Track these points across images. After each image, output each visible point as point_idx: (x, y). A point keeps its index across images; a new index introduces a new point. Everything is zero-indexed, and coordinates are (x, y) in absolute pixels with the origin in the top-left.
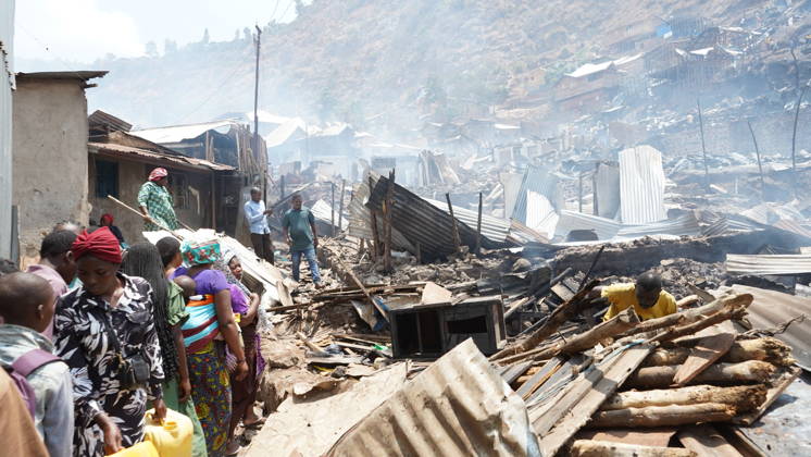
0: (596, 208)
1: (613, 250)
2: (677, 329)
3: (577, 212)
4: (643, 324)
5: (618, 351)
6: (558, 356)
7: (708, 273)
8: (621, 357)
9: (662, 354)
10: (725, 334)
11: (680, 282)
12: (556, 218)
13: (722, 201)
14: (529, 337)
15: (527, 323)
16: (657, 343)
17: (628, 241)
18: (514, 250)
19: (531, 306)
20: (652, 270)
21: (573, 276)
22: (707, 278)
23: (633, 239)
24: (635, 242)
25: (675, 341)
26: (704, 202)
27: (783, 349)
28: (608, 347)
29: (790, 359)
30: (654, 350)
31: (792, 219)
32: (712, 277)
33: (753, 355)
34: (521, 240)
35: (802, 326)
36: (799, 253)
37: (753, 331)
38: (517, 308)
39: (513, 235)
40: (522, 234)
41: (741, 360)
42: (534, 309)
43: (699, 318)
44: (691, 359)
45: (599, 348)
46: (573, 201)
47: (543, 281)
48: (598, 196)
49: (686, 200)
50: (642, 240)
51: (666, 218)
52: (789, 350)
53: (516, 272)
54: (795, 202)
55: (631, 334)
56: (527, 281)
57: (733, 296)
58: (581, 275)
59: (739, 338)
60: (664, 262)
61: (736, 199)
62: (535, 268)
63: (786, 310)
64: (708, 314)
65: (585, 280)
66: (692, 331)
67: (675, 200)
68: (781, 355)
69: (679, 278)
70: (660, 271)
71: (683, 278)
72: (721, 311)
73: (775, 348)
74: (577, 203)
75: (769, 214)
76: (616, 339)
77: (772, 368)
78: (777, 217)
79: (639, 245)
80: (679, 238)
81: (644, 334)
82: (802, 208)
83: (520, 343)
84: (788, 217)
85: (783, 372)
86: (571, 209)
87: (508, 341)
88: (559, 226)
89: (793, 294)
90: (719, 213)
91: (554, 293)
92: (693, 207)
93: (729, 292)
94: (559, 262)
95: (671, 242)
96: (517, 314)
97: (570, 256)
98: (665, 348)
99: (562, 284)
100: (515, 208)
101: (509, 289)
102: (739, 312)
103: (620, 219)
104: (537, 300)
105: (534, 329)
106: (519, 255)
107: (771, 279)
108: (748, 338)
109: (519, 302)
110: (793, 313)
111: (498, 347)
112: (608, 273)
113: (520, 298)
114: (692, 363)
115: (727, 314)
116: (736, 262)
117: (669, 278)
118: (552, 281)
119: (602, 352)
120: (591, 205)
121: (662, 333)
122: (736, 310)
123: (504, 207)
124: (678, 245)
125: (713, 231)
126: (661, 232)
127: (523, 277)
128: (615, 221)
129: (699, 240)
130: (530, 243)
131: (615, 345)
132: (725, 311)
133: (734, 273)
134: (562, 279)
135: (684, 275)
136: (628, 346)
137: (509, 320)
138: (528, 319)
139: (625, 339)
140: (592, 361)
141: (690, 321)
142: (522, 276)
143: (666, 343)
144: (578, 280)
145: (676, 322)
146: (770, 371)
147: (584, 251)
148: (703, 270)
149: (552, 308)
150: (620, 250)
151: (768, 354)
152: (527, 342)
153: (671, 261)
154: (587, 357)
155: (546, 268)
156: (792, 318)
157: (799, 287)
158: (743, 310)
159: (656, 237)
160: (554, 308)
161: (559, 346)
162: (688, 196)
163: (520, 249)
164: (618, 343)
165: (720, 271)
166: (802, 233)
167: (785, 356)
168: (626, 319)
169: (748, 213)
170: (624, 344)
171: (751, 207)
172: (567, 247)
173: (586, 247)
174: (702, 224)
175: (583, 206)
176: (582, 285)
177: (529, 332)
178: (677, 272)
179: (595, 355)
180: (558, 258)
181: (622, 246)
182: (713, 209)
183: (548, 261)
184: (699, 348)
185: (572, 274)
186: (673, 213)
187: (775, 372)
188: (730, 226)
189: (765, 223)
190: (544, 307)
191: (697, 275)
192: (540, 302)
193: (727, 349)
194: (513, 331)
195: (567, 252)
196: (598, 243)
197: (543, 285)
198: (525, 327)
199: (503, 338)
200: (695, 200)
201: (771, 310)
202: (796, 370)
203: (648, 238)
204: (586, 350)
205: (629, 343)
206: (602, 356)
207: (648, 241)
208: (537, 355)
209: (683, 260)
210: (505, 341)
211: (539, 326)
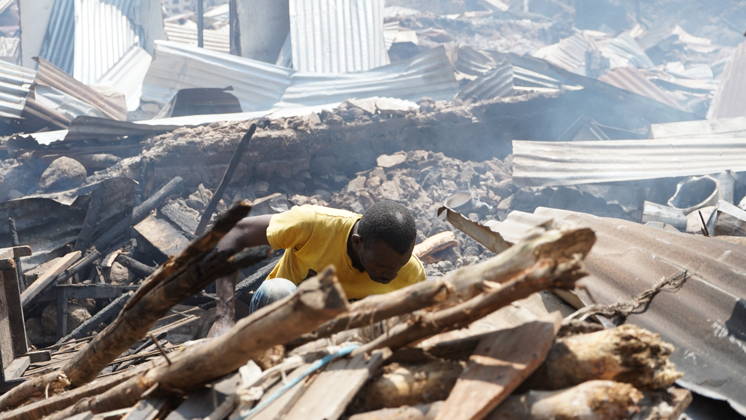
0: (235, 37)
1: (275, 134)
2: (431, 316)
3: (193, 47)
4: (354, 309)
5: (295, 376)
6: (151, 398)
7: (475, 181)
8: (303, 391)
9: (398, 378)
10: (535, 323)
11: (418, 204)
12: (144, 60)
13: (499, 28)
14: (84, 346)
15: (79, 313)
16: (386, 353)
17: (306, 113)
18: (44, 138)
19: (88, 271)
20: (360, 179)
21: (186, 196)
22: (473, 192)
23: (318, 109)
24: (323, 115)
25: (426, 344)
26: (461, 27)
27: (655, 351)
28: (271, 370)
29: (669, 372)
30: (378, 370)
31: (631, 66)
32: (482, 192)
33: (594, 370)
34: (60, 112)
35: (683, 296)
36: (649, 136)
37: (586, 310)
38: (55, 278)
39: (42, 100)
40: (62, 97)
41: (571, 382)
42: (95, 279)
43: (478, 289)
44: (462, 386)
45: (250, 372)
46: (182, 22)
47: (115, 211)
48: (241, 9)
49: (428, 23)
50: (338, 112)
51: (386, 61)
52: (667, 353)
53: (48, 190)
54: (637, 31)
55: (326, 334)
56: (78, 211)
57: (554, 235)
58: (203, 194)
59: (565, 330)
60: (385, 161)
61: (526, 23)
62: (96, 178)
63: (648, 262)
64: (499, 279)
65: (214, 204)
66: (463, 320)
67: (405, 23)
68: (652, 364)
69: (416, 196)
70: (376, 180)
71: (424, 194)
72: (528, 271)
73: (640, 350)
74: (192, 26)
75: (589, 56)
76: (289, 348)
77: (635, 395)
78: (604, 64)
79: (330, 123)
80: (416, 107)
81: (355, 333)
82: (650, 45)
83: (61, 362)
84: (623, 63)
85: (654, 401)
86: (179, 39)
87: (34, 358)
88: (151, 77)
89: (640, 221)
90: (495, 53)
91: (140, 238)
92: (441, 39)
93: (546, 226)
94: (152, 164)
95: (399, 115)
96: (54, 292)
97: (177, 148)
98: (404, 363)
99: (161, 216)
100: (47, 37)
101: (31, 233)
102: (568, 272)
103: (289, 63)
104: (103, 256)
105: (95, 326)
106: (58, 148)
107: (598, 193)
108: (580, 330)
109: (59, 263)
110: (663, 269)
111: (9, 376)
112: (264, 188)
113: (62, 252)
114: (465, 398)
115: (544, 277)
116: (530, 157)
117: (395, 197)
118: (136, 211)
119: (257, 384)
120: (226, 30)
121: (397, 327)
122: (562, 267)
123: (19, 33)
124: (413, 123)
125: (482, 92)
126: (380, 93)
127: (68, 202)
128: (278, 68)
129: (457, 110)
130: (83, 120)
131: (289, 363)
132: (539, 269)
133: (528, 181)
134: (160, 205)
135: (426, 187)
136: (318, 363)
137: (36, 307)
138: (82, 304)
139: (310, 347)
140: (236, 404)
141: (461, 297)
142: (64, 198)
143: (404, 352)
144: (197, 206)
145: (426, 300)
146: (630, 403)
147: (210, 137)
148: (466, 178)
149: (137, 275)
150: (290, 133)
151: (625, 364)
152: (76, 365)
153: (398, 158)
154: (222, 397)
155: (123, 179)
156: (662, 280)
157: (650, 208)
158: (576, 267)
159: (367, 104)
160: (143, 275)
161: (152, 375)
162: (430, 15)
163: (60, 135)
164: (295, 359)
165: (498, 178)
166: (652, 94)
167: (660, 366)
168: (316, 300)
169: (550, 53)
170: (309, 359)
171: (555, 41)
172: (171, 129)
173: (215, 127)
174: (460, 76)
175: (205, 32)
176: (206, 218)
177: (84, 334)
178: (411, 181)
179: (240, 391)
180: (150, 154)
181: (295, 124)
182: (482, 44)
183: (127, 162)
184: (479, 359)
185: (182, 192)
186: (401, 53)
187: (640, 405)
188: (517, 82)
189: (582, 72)
190: (119, 271)
191: (452, 185)
192: (110, 260)
193: (541, 357)
194: (43, 333)
195: (169, 140)
196: (242, 118)
197: (116, 219)
198: (74, 322)
199: (19, 352)
200: (446, 24)
201: (619, 262)
202: (681, 396)
203: (350, 106)
204: (219, 378)
205: (320, 355)
206: (256, 393)
207: (350, 114)
208: (98, 398)
209: (425, 154)
210: (24, 361)
211: (107, 319)
